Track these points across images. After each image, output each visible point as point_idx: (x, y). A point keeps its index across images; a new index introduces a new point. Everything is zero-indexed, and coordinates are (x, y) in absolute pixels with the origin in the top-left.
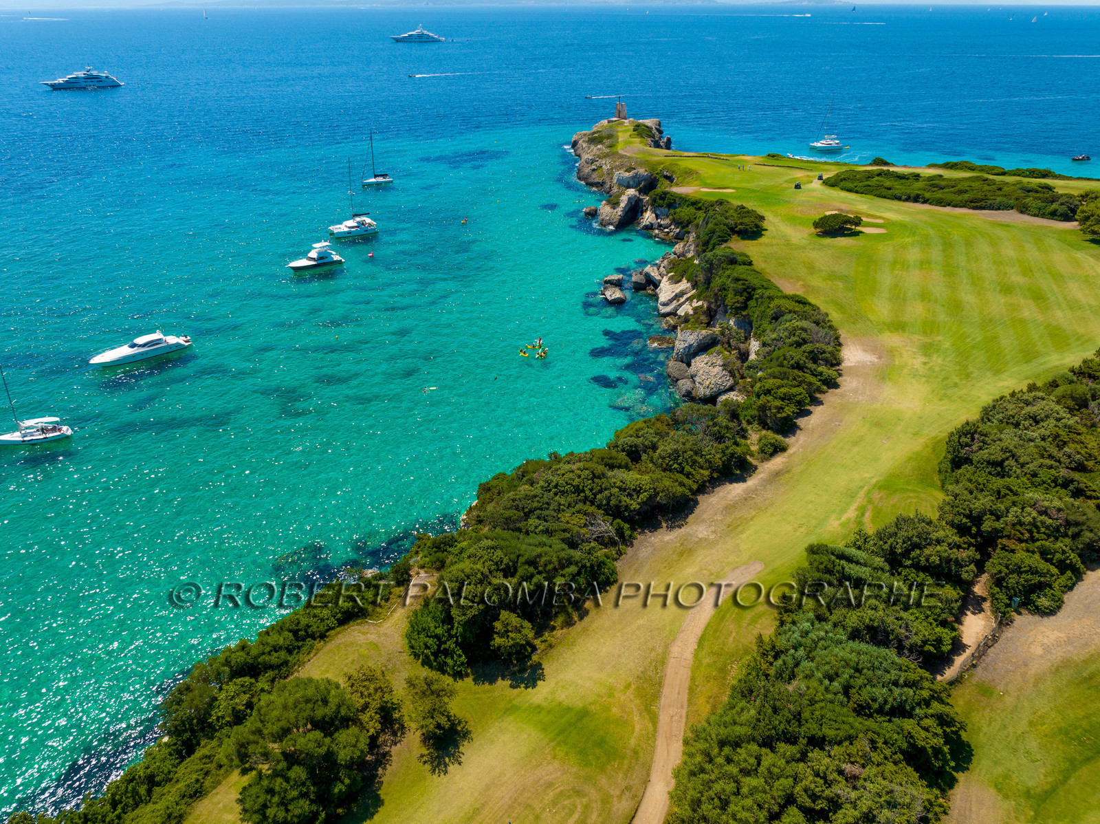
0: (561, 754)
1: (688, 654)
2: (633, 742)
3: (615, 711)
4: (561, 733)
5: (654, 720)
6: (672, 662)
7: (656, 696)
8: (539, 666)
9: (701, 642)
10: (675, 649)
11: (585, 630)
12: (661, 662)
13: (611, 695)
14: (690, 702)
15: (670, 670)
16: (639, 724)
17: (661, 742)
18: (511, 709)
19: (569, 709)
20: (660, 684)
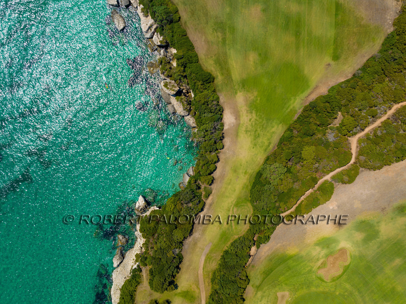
0: (187, 301)
1: (202, 273)
2: (197, 295)
3: (193, 290)
4: (185, 297)
5: (199, 289)
6: (199, 275)
7: (198, 284)
8: (176, 284)
9: (203, 269)
10: (199, 272)
11: (181, 273)
12: (198, 276)
13: (191, 287)
14: (205, 284)
15: (199, 278)
16: (197, 291)
17: (201, 293)
18: (176, 294)
19: (185, 292)
20: (199, 282)
